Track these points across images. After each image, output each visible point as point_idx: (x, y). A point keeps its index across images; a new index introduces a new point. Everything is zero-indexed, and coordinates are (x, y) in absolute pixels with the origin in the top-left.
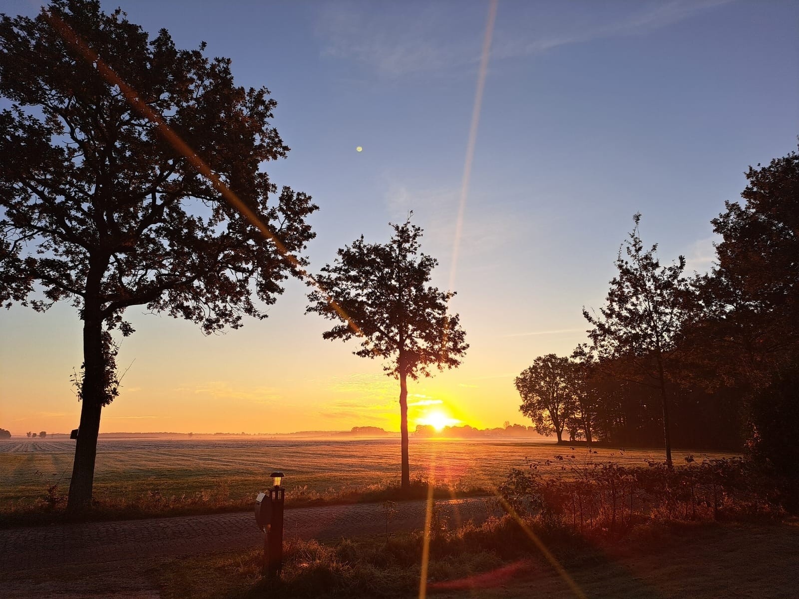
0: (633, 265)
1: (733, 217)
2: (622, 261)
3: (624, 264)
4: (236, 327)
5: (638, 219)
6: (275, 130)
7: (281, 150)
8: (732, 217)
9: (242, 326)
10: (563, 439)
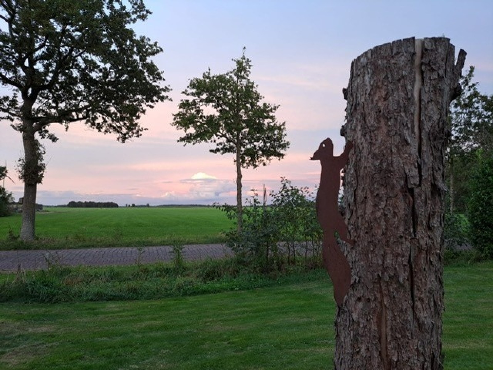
4: (138, 136)
9: (141, 135)
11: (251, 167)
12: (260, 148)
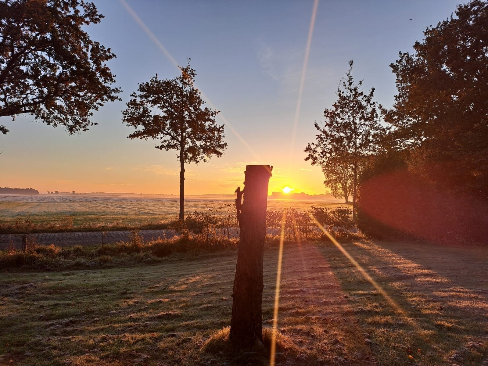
1: (404, 62)
2: (340, 91)
3: (341, 93)
4: (85, 130)
5: (352, 64)
6: (93, 4)
7: (98, 17)
9: (88, 129)
10: (349, 201)
11: (193, 163)
12: (201, 146)
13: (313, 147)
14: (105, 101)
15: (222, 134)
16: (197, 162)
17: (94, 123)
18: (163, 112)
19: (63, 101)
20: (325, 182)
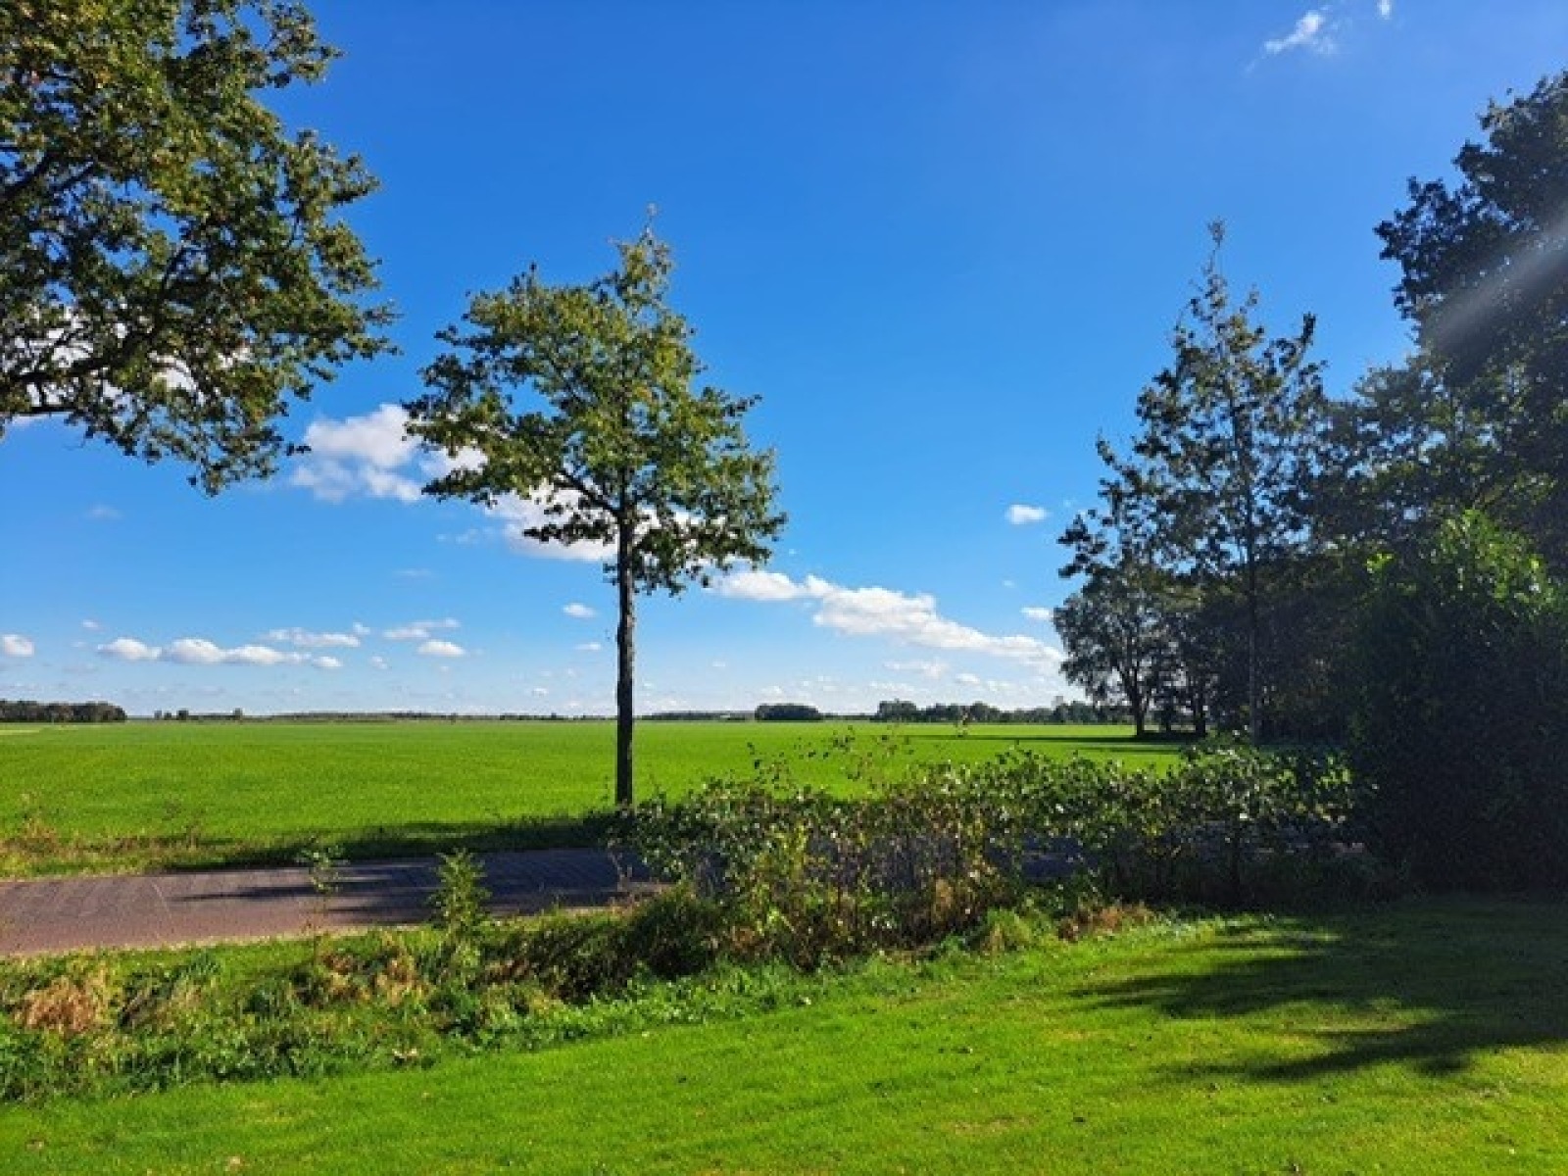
0: (1205, 338)
1: (1426, 216)
2: (1183, 331)
3: (1186, 337)
4: (263, 475)
5: (1220, 233)
8: (1423, 218)
9: (275, 471)
10: (1146, 728)
11: (662, 591)
12: (693, 529)
13: (1093, 527)
14: (342, 360)
15: (767, 482)
16: (675, 588)
17: (296, 446)
18: (553, 403)
19: (187, 370)
20: (1065, 666)
